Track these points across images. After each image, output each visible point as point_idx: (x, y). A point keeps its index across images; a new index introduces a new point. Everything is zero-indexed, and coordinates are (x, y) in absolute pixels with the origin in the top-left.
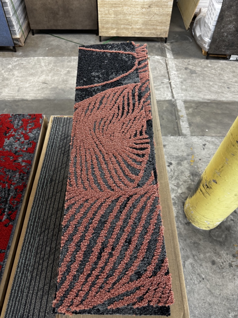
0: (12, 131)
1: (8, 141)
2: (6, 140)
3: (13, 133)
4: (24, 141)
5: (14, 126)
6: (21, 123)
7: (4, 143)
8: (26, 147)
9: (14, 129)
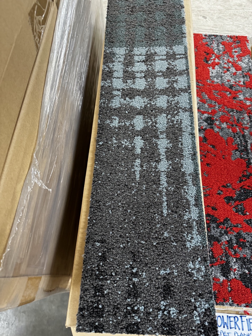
0: (214, 58)
1: (214, 71)
2: (210, 69)
3: (217, 61)
4: (236, 72)
5: (214, 51)
6: (222, 47)
7: (209, 73)
8: (242, 80)
9: (216, 55)
